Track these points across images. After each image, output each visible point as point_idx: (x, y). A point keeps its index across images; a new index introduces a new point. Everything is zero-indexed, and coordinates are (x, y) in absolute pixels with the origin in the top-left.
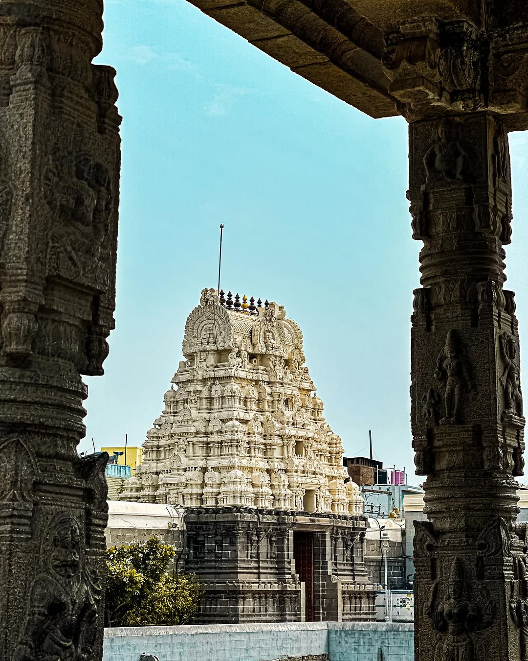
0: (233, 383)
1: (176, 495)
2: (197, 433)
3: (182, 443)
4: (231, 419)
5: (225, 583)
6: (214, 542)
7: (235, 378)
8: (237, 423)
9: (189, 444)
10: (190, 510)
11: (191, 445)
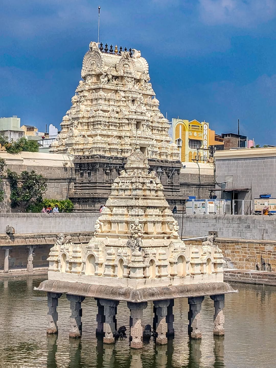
0: (101, 91)
1: (71, 150)
2: (83, 117)
3: (76, 122)
4: (99, 110)
5: (90, 194)
6: (87, 173)
7: (102, 88)
8: (102, 112)
9: (79, 123)
10: (76, 157)
11: (80, 124)
